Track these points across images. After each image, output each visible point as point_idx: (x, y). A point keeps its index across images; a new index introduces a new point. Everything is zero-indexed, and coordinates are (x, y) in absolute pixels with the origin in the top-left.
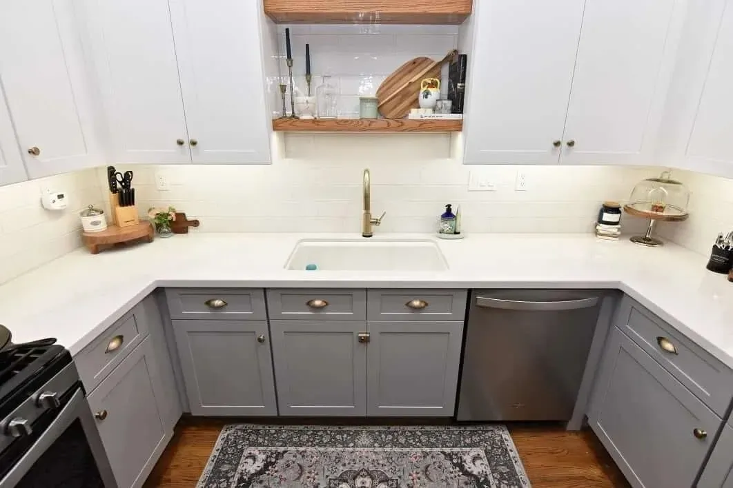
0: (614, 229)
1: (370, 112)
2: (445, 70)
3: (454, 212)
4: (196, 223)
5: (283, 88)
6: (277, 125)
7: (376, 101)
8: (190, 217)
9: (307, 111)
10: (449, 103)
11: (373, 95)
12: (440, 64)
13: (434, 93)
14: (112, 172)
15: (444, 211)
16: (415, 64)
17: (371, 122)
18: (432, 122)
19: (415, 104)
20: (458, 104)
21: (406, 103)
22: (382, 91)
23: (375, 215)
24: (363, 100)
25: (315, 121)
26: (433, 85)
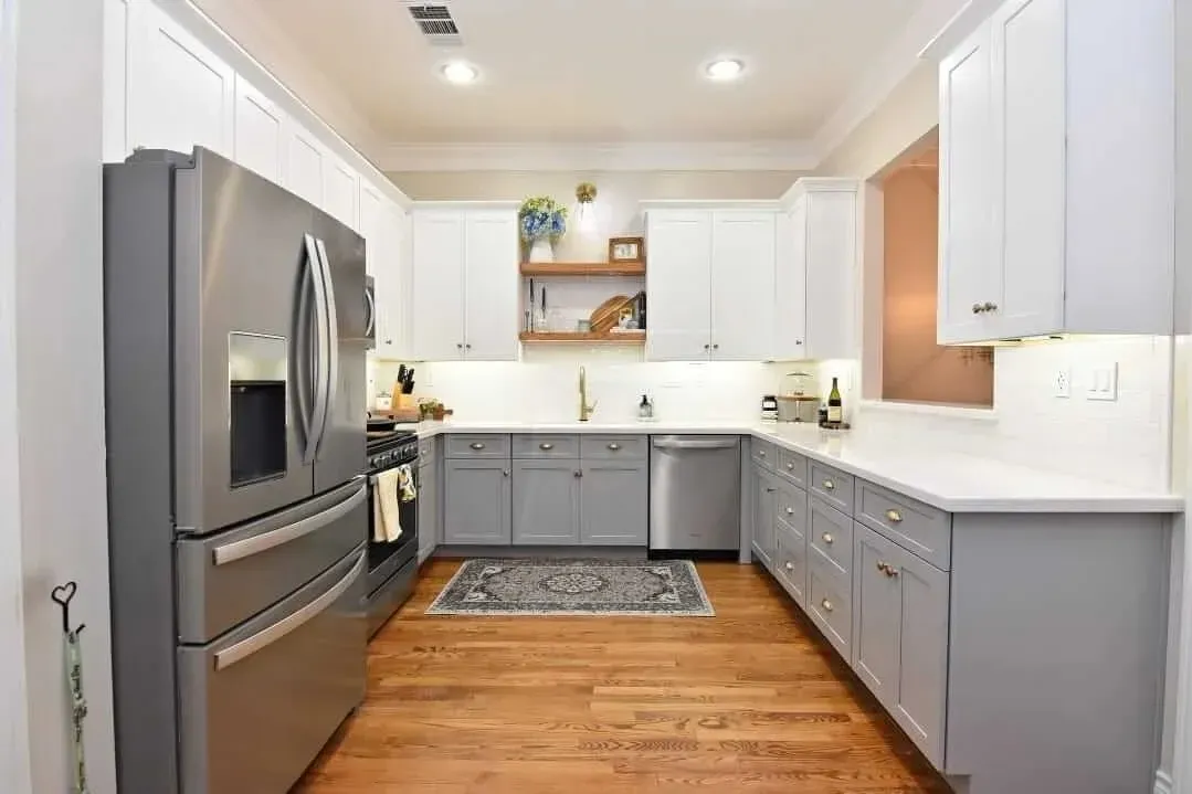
0: (772, 413)
1: (585, 329)
2: (637, 303)
3: (649, 401)
4: (450, 412)
5: (527, 314)
6: (522, 337)
7: (590, 322)
8: (446, 408)
9: (543, 328)
10: (636, 323)
11: (588, 318)
12: (634, 299)
13: (628, 317)
14: (402, 369)
15: (641, 400)
16: (616, 300)
17: (585, 335)
18: (625, 335)
19: (617, 324)
20: (643, 325)
21: (611, 323)
22: (595, 316)
23: (589, 404)
24: (580, 322)
25: (549, 334)
26: (627, 312)
